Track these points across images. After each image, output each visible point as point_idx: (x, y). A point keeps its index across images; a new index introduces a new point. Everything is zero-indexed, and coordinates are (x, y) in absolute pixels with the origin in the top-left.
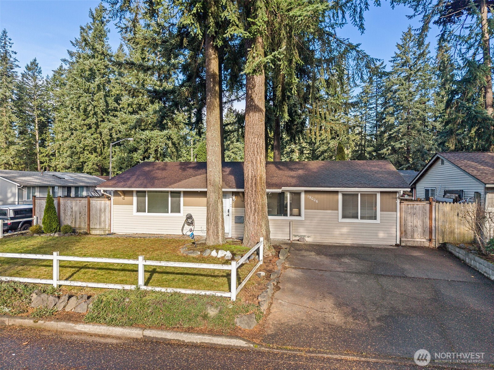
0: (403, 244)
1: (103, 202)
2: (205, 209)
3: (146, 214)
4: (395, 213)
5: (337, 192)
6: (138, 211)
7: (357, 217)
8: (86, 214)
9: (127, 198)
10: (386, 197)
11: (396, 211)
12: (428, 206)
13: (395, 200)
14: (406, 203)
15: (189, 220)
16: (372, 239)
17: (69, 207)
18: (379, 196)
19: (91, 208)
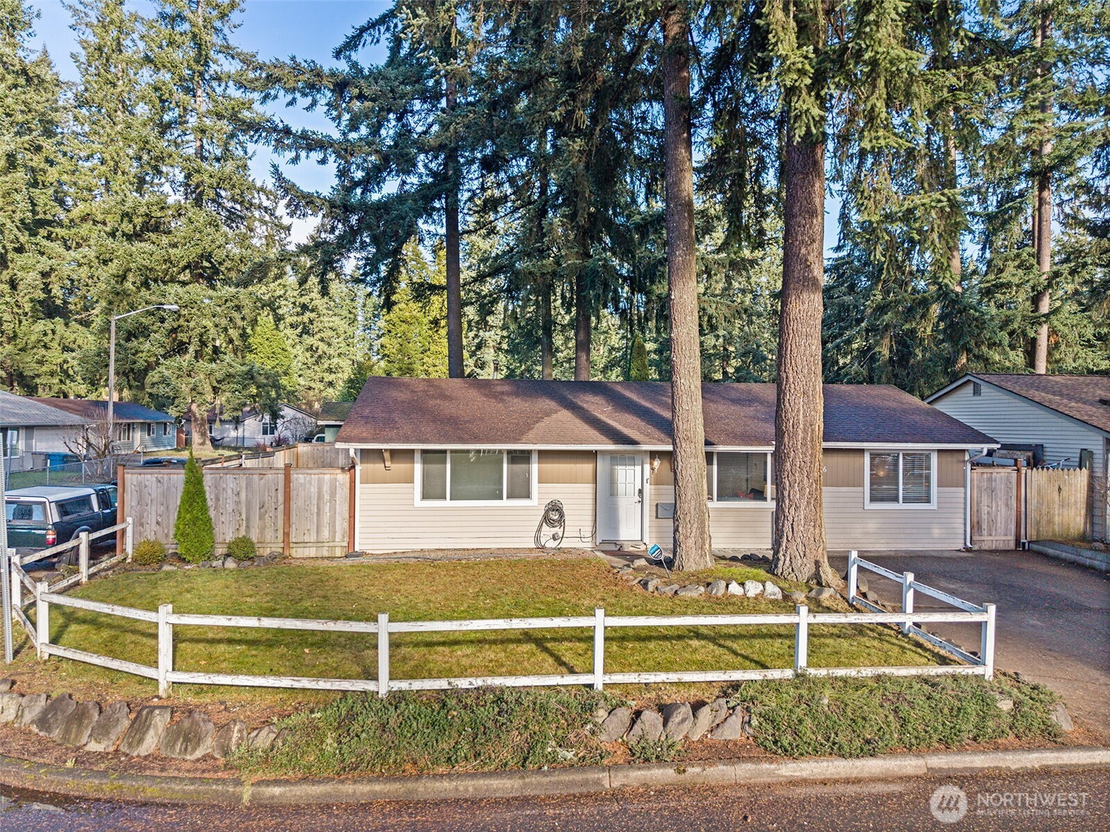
0: (976, 547)
1: (327, 477)
2: (589, 488)
3: (448, 503)
4: (962, 489)
5: (862, 451)
6: (425, 496)
7: (896, 499)
8: (281, 508)
9: (398, 467)
10: (948, 458)
11: (965, 486)
12: (1014, 474)
13: (962, 465)
14: (979, 470)
15: (554, 514)
16: (924, 541)
17: (230, 491)
18: (934, 459)
19: (293, 494)
